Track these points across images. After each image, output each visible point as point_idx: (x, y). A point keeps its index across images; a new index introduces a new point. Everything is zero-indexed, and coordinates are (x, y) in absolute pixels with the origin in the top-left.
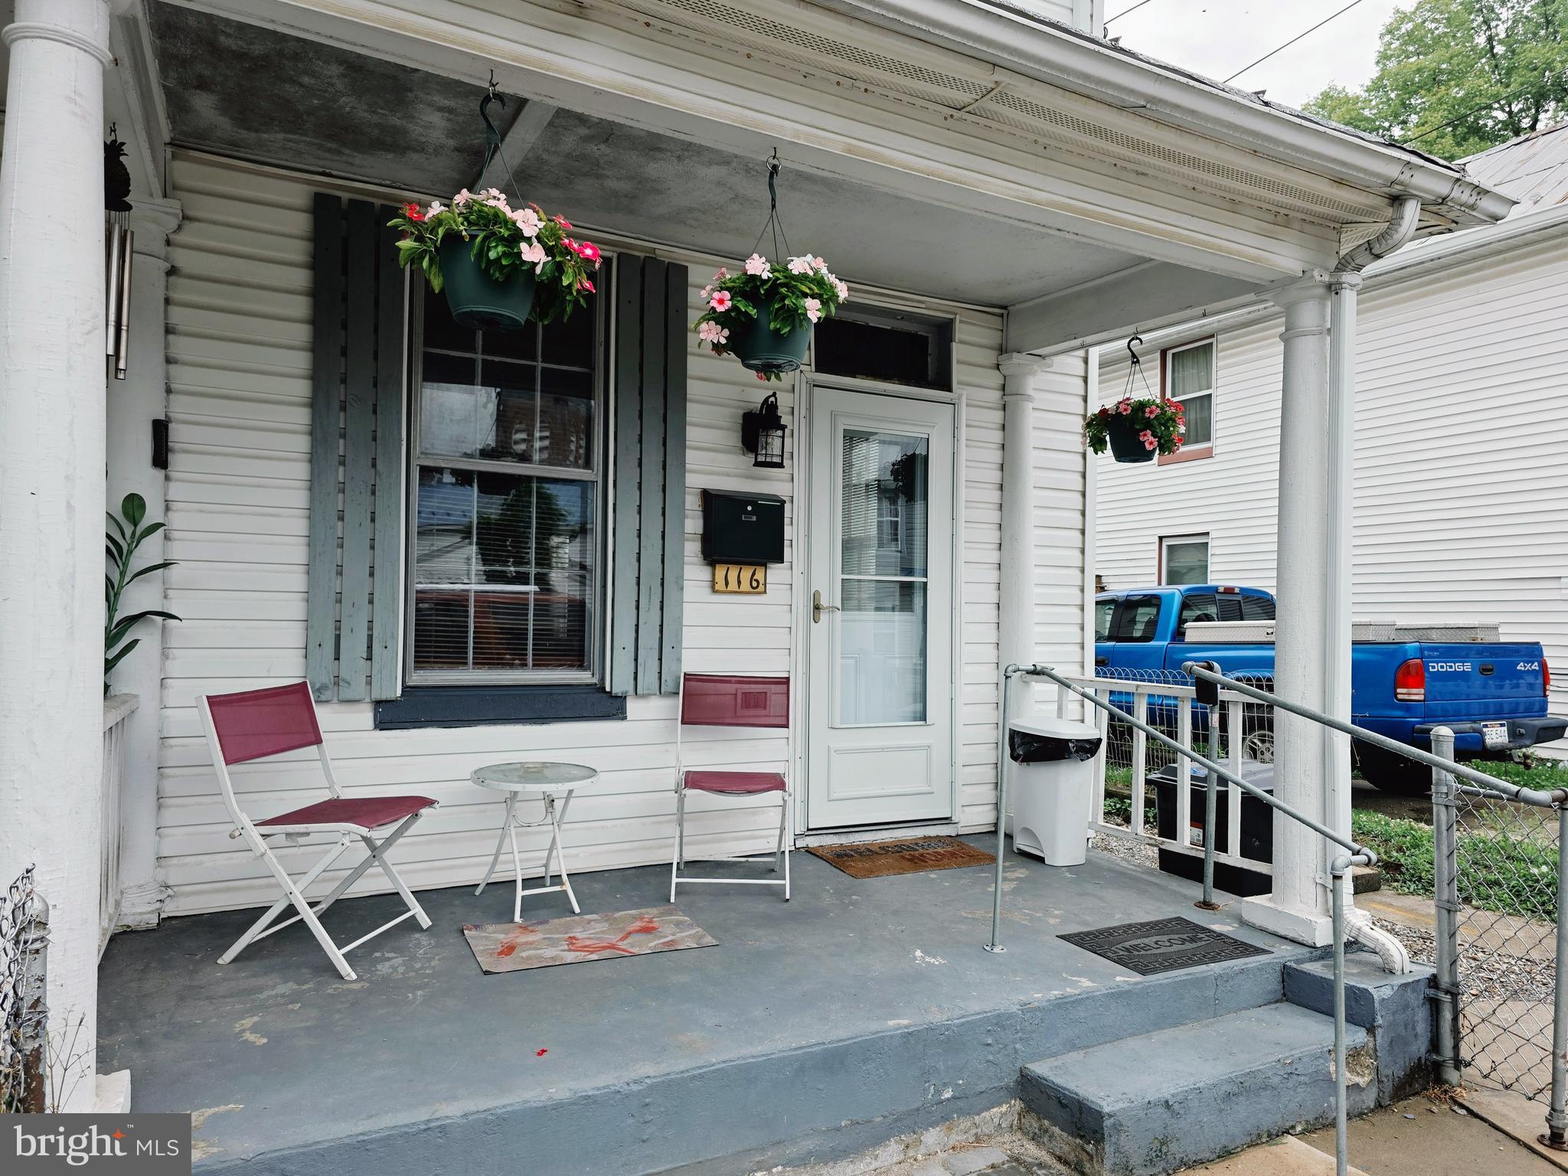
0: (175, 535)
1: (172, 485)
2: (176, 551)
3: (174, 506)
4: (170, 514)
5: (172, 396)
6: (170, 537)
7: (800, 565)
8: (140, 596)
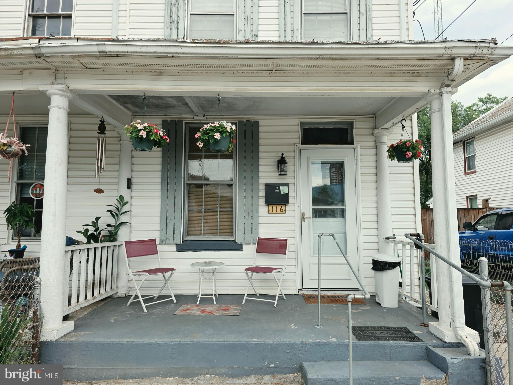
0: (133, 204)
2: (133, 208)
3: (133, 197)
4: (132, 199)
5: (133, 172)
6: (131, 205)
7: (297, 204)
8: (123, 219)
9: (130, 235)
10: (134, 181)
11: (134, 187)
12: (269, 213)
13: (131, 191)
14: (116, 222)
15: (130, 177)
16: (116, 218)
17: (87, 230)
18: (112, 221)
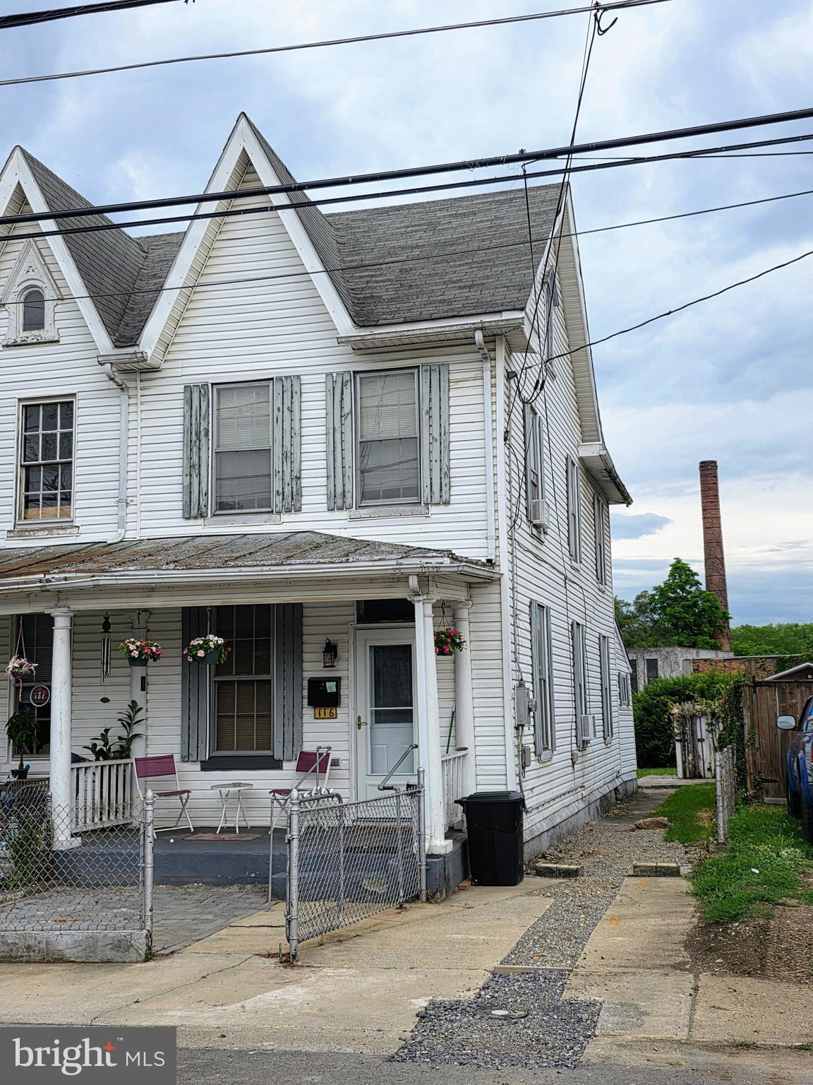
0: (149, 710)
1: (148, 695)
2: (149, 714)
3: (148, 702)
4: (148, 704)
5: (148, 668)
6: (147, 711)
7: (352, 706)
8: (137, 729)
9: (146, 751)
10: (150, 679)
11: (150, 688)
12: (315, 718)
13: (147, 693)
14: (129, 733)
15: (145, 675)
16: (128, 728)
17: (95, 745)
18: (124, 733)
